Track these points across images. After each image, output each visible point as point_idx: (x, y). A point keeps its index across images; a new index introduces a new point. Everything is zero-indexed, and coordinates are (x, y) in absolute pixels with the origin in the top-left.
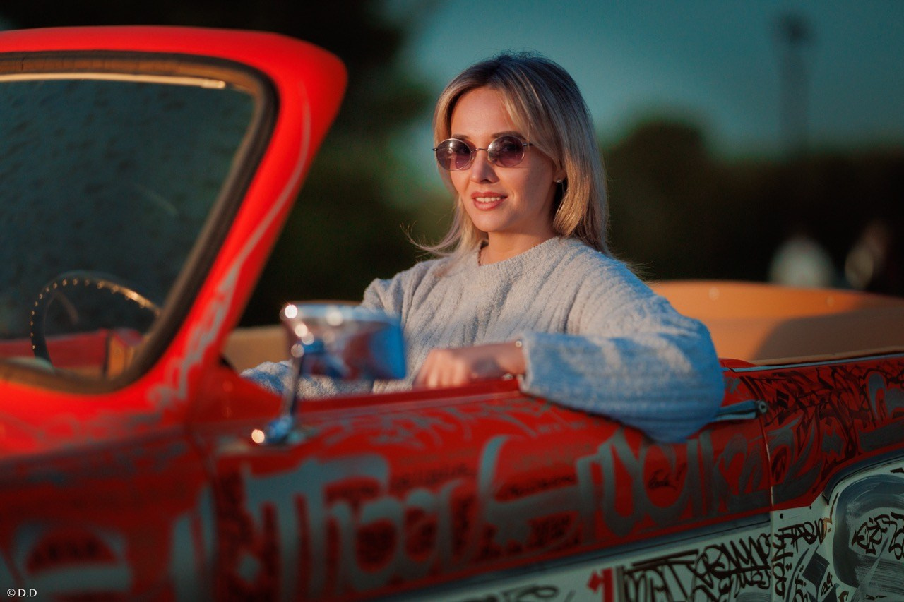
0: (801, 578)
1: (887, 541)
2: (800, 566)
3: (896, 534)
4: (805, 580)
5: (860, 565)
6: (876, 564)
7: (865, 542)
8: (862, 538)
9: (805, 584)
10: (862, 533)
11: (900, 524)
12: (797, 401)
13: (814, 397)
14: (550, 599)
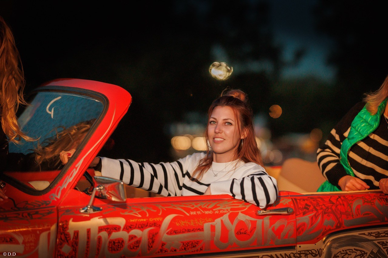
3: (356, 256)
10: (338, 255)
11: (358, 253)
12: (314, 207)
13: (323, 206)
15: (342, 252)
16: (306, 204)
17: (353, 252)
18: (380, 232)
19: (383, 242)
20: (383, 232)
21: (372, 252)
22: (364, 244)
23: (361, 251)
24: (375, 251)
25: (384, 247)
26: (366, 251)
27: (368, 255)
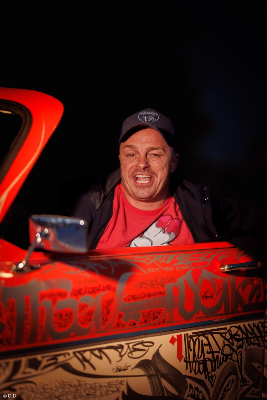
14: (150, 348)
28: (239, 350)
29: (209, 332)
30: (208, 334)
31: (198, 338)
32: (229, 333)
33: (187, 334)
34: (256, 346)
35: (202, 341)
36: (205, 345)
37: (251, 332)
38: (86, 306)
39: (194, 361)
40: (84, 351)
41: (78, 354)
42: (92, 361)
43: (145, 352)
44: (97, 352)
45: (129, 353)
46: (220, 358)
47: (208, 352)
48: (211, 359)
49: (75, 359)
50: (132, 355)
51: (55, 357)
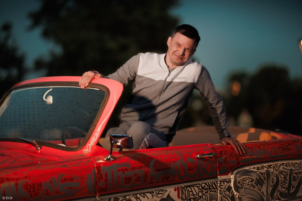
0: (225, 191)
1: (246, 183)
2: (225, 188)
3: (249, 182)
4: (226, 191)
5: (240, 188)
6: (244, 188)
7: (241, 183)
8: (240, 182)
9: (226, 192)
10: (240, 181)
11: (250, 180)
12: (225, 153)
13: (229, 152)
14: (165, 193)
15: (242, 180)
16: (221, 151)
17: (247, 179)
18: (259, 167)
19: (261, 173)
20: (260, 166)
21: (257, 179)
22: (252, 174)
23: (251, 178)
24: (258, 178)
25: (262, 175)
26: (254, 179)
27: (255, 180)
28: (206, 194)
29: (192, 186)
30: (191, 187)
31: (187, 189)
32: (201, 186)
33: (182, 187)
34: (214, 192)
35: (189, 190)
36: (190, 192)
37: (211, 185)
38: (137, 174)
39: (185, 199)
40: (137, 194)
41: (134, 195)
42: (140, 199)
43: (163, 195)
44: (142, 195)
45: (156, 195)
46: (197, 197)
47: (191, 195)
48: (193, 198)
49: (133, 197)
50: (158, 196)
51: (125, 197)
